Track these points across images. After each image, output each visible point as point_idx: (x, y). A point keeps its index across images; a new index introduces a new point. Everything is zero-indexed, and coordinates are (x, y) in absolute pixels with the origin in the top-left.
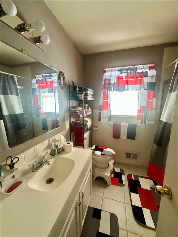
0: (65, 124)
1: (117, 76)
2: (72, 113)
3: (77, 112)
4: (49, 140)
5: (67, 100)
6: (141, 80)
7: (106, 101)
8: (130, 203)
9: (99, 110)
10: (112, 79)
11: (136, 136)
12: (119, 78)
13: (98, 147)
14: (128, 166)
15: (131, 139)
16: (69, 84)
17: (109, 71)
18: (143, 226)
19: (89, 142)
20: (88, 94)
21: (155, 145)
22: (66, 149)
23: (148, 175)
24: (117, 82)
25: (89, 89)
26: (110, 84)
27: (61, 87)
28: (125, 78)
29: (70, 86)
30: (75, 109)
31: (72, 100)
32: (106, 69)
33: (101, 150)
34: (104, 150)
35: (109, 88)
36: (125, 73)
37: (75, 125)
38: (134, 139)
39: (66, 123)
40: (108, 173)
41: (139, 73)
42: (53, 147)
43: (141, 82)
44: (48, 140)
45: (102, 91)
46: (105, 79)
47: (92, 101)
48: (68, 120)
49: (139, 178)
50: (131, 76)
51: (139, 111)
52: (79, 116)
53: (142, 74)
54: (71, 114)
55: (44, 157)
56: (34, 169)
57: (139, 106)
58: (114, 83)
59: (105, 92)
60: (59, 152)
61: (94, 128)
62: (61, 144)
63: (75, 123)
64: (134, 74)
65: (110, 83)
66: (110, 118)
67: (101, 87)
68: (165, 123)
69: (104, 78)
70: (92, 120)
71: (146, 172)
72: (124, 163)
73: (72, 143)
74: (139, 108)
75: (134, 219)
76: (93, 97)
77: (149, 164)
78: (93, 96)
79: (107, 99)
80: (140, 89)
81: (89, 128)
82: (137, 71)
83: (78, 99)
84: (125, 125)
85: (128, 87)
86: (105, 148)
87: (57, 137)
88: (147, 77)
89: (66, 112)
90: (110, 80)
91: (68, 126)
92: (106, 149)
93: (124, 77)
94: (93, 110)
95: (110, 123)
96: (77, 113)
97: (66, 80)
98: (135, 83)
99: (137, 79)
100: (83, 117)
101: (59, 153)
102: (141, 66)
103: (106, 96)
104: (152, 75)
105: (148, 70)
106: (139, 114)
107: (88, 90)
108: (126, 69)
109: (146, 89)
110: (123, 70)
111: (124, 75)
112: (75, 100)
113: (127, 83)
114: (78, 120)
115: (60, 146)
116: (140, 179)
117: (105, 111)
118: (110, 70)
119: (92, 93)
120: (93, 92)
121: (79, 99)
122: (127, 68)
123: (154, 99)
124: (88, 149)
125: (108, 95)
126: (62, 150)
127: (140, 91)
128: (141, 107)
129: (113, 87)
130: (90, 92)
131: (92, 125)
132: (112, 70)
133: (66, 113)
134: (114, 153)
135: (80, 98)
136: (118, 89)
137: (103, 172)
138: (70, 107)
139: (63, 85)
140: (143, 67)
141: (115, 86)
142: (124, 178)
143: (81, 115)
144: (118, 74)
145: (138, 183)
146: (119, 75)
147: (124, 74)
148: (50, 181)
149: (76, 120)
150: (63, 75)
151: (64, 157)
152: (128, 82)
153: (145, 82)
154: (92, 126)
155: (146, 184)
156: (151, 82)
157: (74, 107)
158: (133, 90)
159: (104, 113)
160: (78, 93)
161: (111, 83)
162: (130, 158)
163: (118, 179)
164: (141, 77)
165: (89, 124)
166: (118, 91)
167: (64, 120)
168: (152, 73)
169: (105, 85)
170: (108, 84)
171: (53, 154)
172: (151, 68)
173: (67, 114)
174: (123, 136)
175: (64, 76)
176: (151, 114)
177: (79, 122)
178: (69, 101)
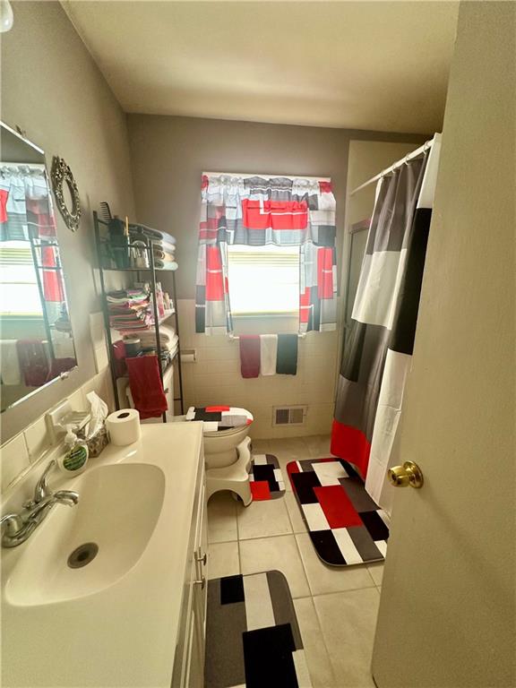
0: (94, 353)
1: (242, 199)
2: (116, 314)
3: (134, 308)
4: (48, 419)
5: (93, 268)
6: (304, 217)
7: (215, 272)
8: (305, 530)
9: (194, 301)
10: (230, 207)
11: (298, 364)
12: (248, 206)
13: (205, 409)
14: (284, 443)
15: (287, 374)
16: (95, 213)
17: (219, 180)
18: (340, 569)
19: (175, 400)
20: (161, 249)
21: (344, 381)
22: (118, 436)
23: (332, 452)
24: (244, 220)
25: (164, 234)
26: (223, 220)
27: (66, 218)
28: (265, 208)
29: (96, 220)
30: (124, 300)
31: (110, 269)
32: (210, 175)
33: (216, 416)
34: (224, 414)
35: (222, 233)
36: (262, 192)
37: (127, 353)
38: (294, 373)
39: (97, 351)
40: (243, 475)
41: (298, 197)
42: (71, 439)
43: (303, 224)
44: (42, 418)
45: (202, 241)
46: (209, 205)
47: (173, 272)
48: (101, 338)
49: (313, 465)
50: (279, 204)
51: (304, 300)
52: (144, 322)
53: (304, 202)
54: (111, 317)
55: (42, 483)
56: (13, 538)
57: (303, 287)
58: (236, 220)
59: (210, 245)
60: (95, 451)
61: (183, 357)
62: (95, 422)
63: (126, 345)
64: (287, 198)
65: (223, 218)
66: (230, 323)
67: (197, 231)
68: (364, 326)
69: (204, 201)
70: (177, 333)
71: (328, 445)
72: (273, 439)
73: (134, 414)
74: (303, 293)
75: (319, 562)
76: (175, 261)
77: (334, 425)
78: (176, 256)
79: (220, 267)
80: (303, 241)
81: (172, 357)
82: (293, 193)
83: (133, 265)
84: (270, 339)
85: (273, 235)
86: (224, 410)
87: (73, 402)
88: (317, 210)
89: (91, 313)
90: (222, 209)
91: (103, 361)
92: (228, 410)
93: (262, 205)
94: (178, 301)
95: (231, 336)
96: (135, 312)
97: (81, 194)
98: (290, 223)
99: (294, 214)
100: (157, 326)
101: (94, 454)
102: (301, 180)
103: (215, 259)
104: (328, 206)
105: (317, 192)
106: (302, 307)
107: (161, 237)
108: (266, 184)
109: (316, 241)
110: (257, 184)
111: (262, 198)
112: (118, 268)
113: (270, 222)
114: (135, 337)
115: (91, 430)
116: (317, 467)
117: (216, 304)
118: (222, 180)
119: (173, 248)
120: (175, 245)
121: (136, 266)
122: (267, 178)
123: (334, 267)
124: (174, 421)
125: (219, 252)
126: (104, 442)
127: (302, 247)
128: (307, 289)
129: (232, 232)
130: (167, 243)
131: (178, 346)
132: (226, 180)
133: (91, 316)
134: (250, 417)
135: (139, 262)
136: (248, 239)
137: (227, 475)
138: (104, 294)
139: (73, 213)
140: (306, 184)
141: (238, 228)
142: (280, 476)
143: (148, 317)
144: (245, 193)
145: (312, 477)
146: (247, 197)
147: (260, 194)
148: (82, 556)
149: (126, 338)
150: (69, 174)
151: (119, 462)
152: (274, 220)
153: (313, 224)
154: (179, 353)
155: (329, 474)
156: (326, 224)
157: (122, 294)
158: (286, 243)
159: (214, 308)
160: (131, 246)
161: (227, 218)
162: (287, 422)
163: (267, 482)
164: (303, 208)
165: (171, 346)
166: (248, 244)
167: (88, 341)
168: (327, 200)
169: (209, 223)
170: (220, 220)
171: (74, 463)
172: (324, 187)
173: (96, 319)
174: (268, 367)
175: (71, 178)
176: (329, 306)
177: (138, 341)
178: (97, 272)
